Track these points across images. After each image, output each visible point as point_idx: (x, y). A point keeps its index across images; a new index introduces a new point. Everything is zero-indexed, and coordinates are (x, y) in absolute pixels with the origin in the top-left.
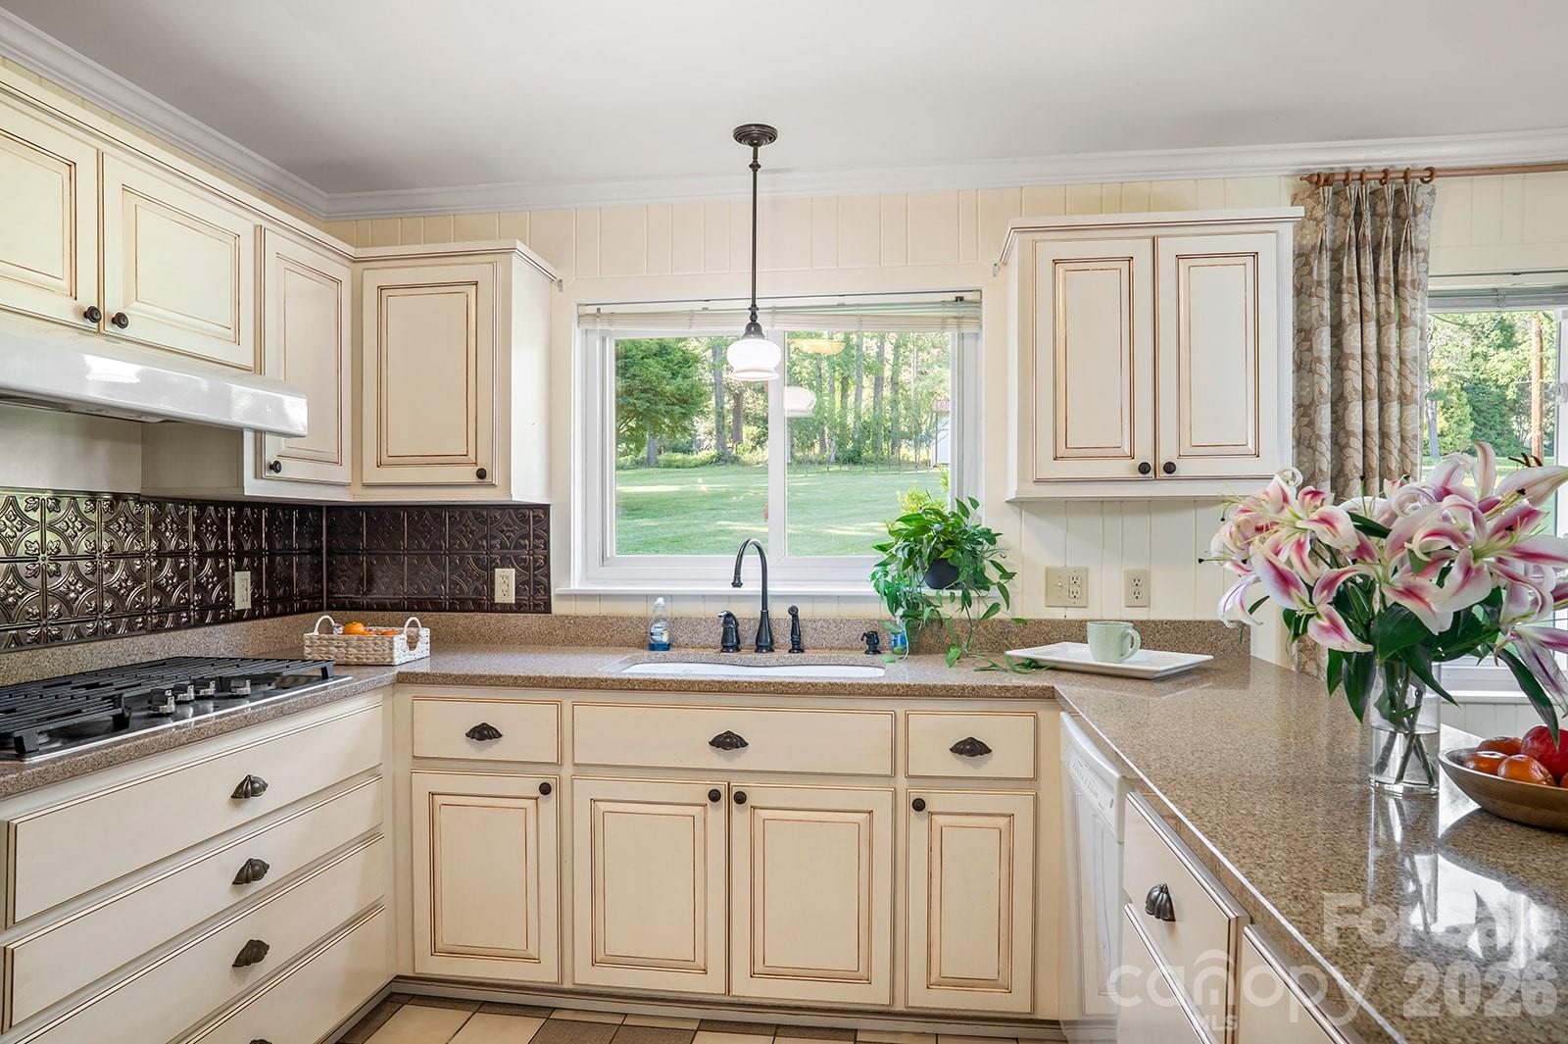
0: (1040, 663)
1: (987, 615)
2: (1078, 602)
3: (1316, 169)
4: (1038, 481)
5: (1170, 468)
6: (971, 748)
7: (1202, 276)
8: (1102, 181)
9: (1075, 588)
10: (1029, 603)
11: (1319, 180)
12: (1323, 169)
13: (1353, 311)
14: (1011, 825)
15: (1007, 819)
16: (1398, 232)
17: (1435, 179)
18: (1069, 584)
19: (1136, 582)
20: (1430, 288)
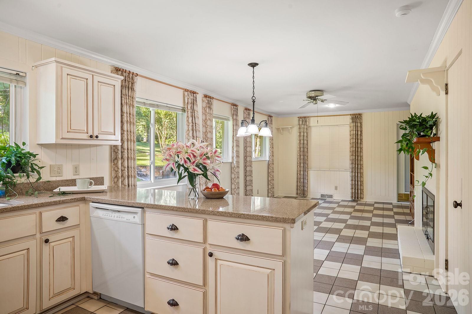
0: (66, 193)
1: (37, 181)
2: (60, 175)
3: (117, 66)
4: (63, 138)
5: (97, 137)
6: (62, 219)
7: (104, 88)
8: (66, 51)
9: (59, 171)
10: (46, 176)
11: (118, 70)
12: (120, 67)
13: (125, 102)
14: (74, 240)
15: (72, 238)
16: (132, 86)
17: (138, 76)
18: (57, 169)
19: (76, 168)
20: (136, 100)
